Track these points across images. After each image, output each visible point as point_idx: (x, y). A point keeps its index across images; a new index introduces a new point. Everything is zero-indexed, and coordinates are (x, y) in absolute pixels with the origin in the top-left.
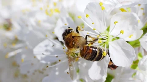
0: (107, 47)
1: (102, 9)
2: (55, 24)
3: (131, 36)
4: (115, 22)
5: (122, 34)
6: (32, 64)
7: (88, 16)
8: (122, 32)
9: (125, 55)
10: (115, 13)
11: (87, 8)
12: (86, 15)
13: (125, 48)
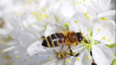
0: (90, 49)
1: (87, 18)
2: (46, 27)
3: (110, 41)
4: (98, 30)
5: (104, 39)
6: (26, 61)
7: (76, 22)
8: (104, 38)
9: (105, 56)
10: (97, 21)
11: (73, 16)
12: (75, 21)
13: (106, 51)
